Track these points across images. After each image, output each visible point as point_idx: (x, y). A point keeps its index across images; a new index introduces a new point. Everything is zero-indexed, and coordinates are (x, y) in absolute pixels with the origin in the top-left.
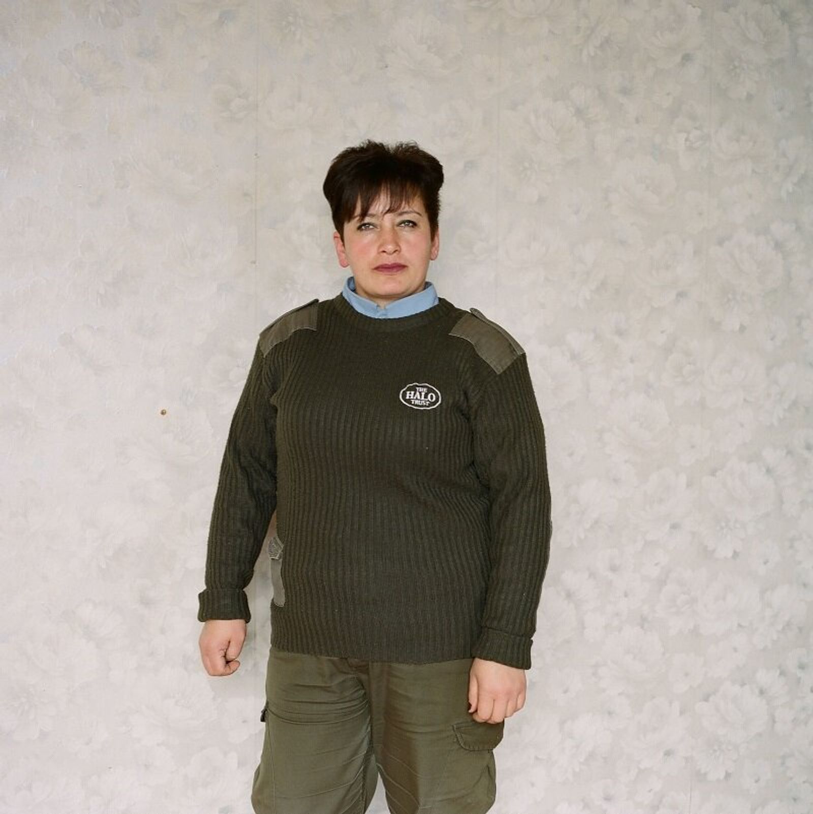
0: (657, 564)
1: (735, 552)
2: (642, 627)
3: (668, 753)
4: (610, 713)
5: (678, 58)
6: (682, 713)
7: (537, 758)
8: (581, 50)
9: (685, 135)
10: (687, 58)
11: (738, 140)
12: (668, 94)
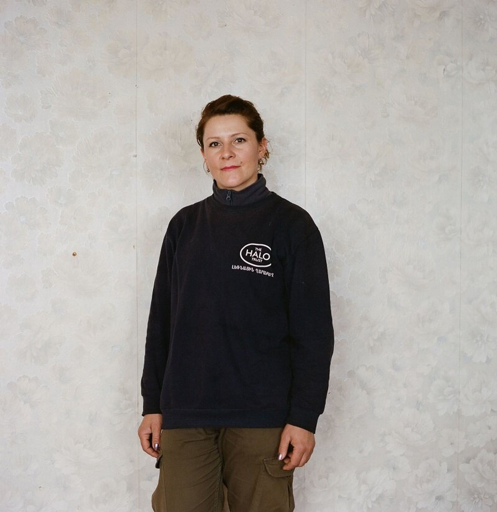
0: (428, 365)
1: (488, 358)
2: (418, 409)
3: (439, 498)
4: (394, 468)
5: (437, 14)
6: (449, 470)
7: (340, 497)
8: (365, 11)
9: (444, 67)
10: (444, 14)
11: (484, 70)
12: (430, 39)
